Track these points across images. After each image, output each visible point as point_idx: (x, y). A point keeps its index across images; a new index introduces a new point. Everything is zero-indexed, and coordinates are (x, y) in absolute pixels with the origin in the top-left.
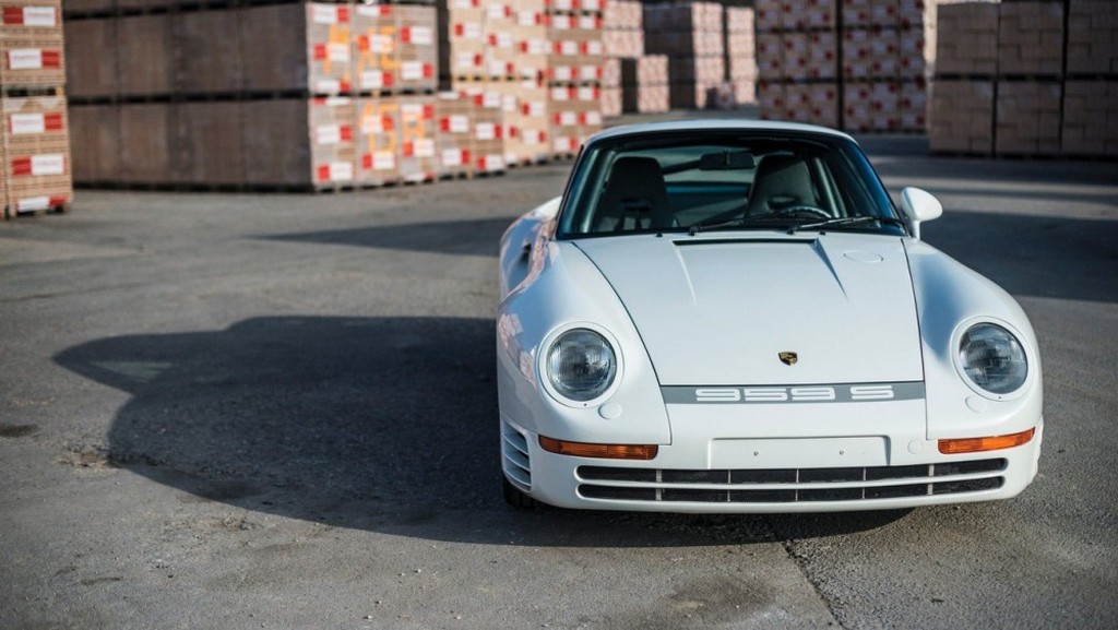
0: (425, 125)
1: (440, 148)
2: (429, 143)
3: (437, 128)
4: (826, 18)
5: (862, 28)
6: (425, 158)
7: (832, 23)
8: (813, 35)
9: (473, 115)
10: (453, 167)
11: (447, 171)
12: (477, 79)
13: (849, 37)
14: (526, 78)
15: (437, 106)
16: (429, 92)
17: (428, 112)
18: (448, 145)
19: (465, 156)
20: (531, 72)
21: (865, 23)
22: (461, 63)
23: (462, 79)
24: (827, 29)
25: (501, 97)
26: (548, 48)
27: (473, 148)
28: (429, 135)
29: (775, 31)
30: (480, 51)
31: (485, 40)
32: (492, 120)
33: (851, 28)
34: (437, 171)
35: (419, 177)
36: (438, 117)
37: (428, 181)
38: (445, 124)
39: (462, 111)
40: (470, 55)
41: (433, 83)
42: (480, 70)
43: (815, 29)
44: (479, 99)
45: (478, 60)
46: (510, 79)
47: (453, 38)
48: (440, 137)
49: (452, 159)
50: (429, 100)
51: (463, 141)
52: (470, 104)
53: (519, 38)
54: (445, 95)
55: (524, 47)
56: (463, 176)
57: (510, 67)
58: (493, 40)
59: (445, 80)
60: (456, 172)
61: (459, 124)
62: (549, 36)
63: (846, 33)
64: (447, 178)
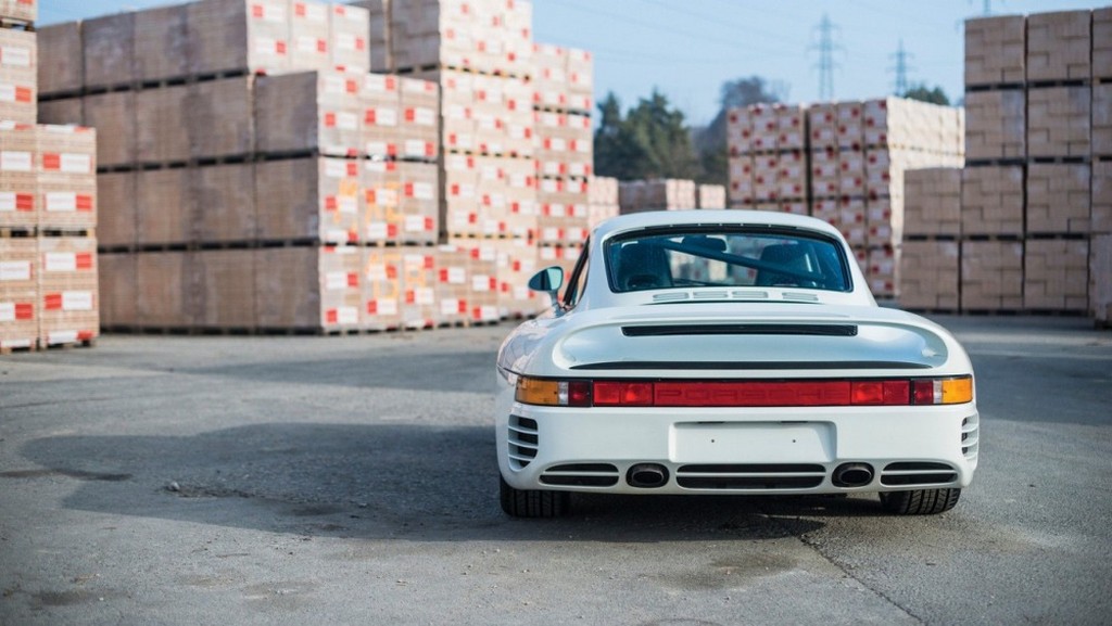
0: (428, 275)
1: (440, 296)
2: (429, 291)
3: (437, 278)
4: (797, 189)
5: (831, 198)
6: (425, 306)
7: (803, 194)
8: (784, 205)
9: (470, 267)
10: (450, 315)
11: (445, 320)
12: (471, 236)
13: (819, 207)
14: (517, 237)
15: (437, 258)
16: (429, 244)
17: (429, 263)
18: (446, 295)
19: (462, 306)
20: (523, 232)
21: (834, 193)
22: (456, 222)
23: (457, 236)
24: (798, 200)
25: (496, 252)
26: (538, 210)
27: (469, 299)
28: (430, 284)
29: (748, 201)
30: (474, 210)
31: (480, 199)
32: (487, 273)
33: (821, 199)
34: (437, 320)
35: (420, 323)
36: (438, 268)
37: (428, 327)
38: (444, 275)
39: (459, 263)
40: (465, 214)
41: (433, 236)
42: (474, 228)
43: (787, 200)
44: (475, 253)
45: (472, 218)
46: (502, 237)
47: (449, 197)
48: (441, 286)
49: (450, 309)
50: (430, 251)
51: (460, 290)
52: (468, 257)
53: (510, 200)
54: (443, 248)
55: (515, 207)
56: (459, 325)
57: (502, 226)
58: (487, 201)
59: (443, 236)
60: (453, 321)
61: (456, 275)
62: (538, 197)
63: (815, 204)
64: (445, 326)
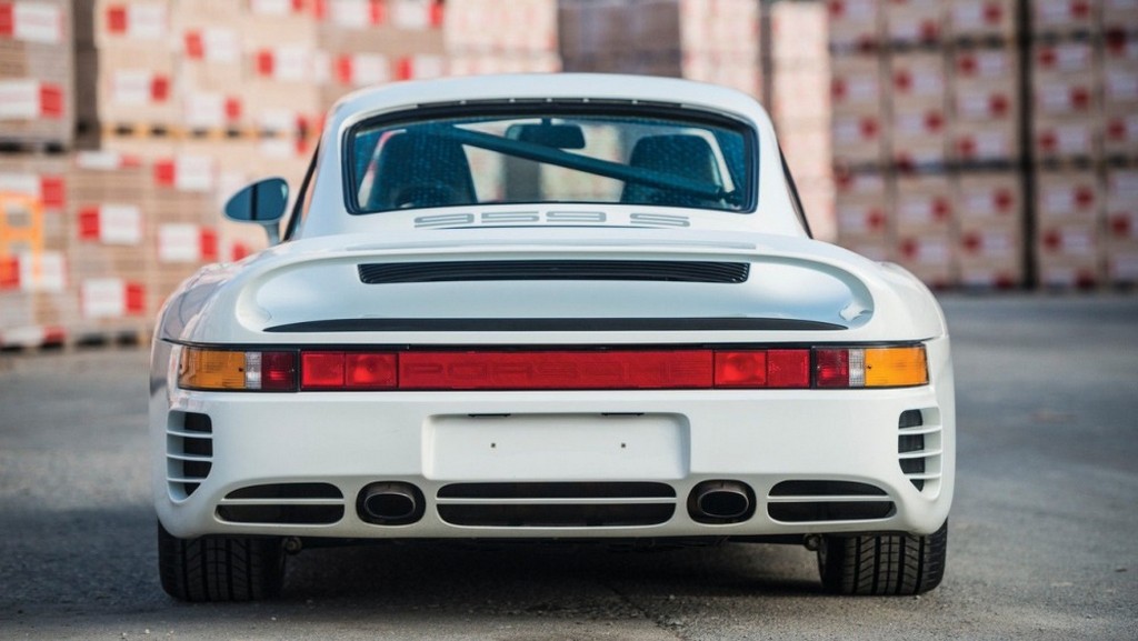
0: (48, 222)
1: (76, 277)
2: (54, 261)
3: (74, 229)
4: (992, 14)
5: (1079, 36)
6: (44, 295)
7: (1007, 26)
8: (960, 56)
9: (152, 205)
10: (105, 320)
11: (91, 327)
12: (158, 132)
13: (1049, 59)
14: (268, 134)
15: (72, 183)
16: (54, 149)
17: (52, 193)
18: (98, 271)
19: (135, 298)
20: (284, 121)
21: (1088, 24)
22: (121, 98)
23: (124, 131)
24: (994, 43)
25: (216, 170)
26: (322, 69)
27: (151, 279)
28: (56, 244)
29: (867, 47)
30: (165, 69)
31: (177, 43)
32: (195, 218)
33: (1052, 38)
34: (73, 325)
35: (31, 335)
36: (74, 206)
37: (52, 345)
38: (90, 224)
39: (126, 196)
40: (143, 78)
41: (63, 129)
42: (164, 113)
43: (966, 43)
44: (166, 172)
45: (160, 89)
46: (233, 134)
47: (104, 38)
48: (81, 250)
49: (104, 303)
50: (56, 166)
51: (127, 260)
52: (147, 181)
53: (254, 45)
54: (88, 159)
55: (266, 63)
56: (128, 341)
57: (233, 108)
58: (194, 46)
59: (87, 130)
60: (112, 331)
61: (119, 223)
62: (322, 41)
63: (1037, 51)
64: (93, 342)
